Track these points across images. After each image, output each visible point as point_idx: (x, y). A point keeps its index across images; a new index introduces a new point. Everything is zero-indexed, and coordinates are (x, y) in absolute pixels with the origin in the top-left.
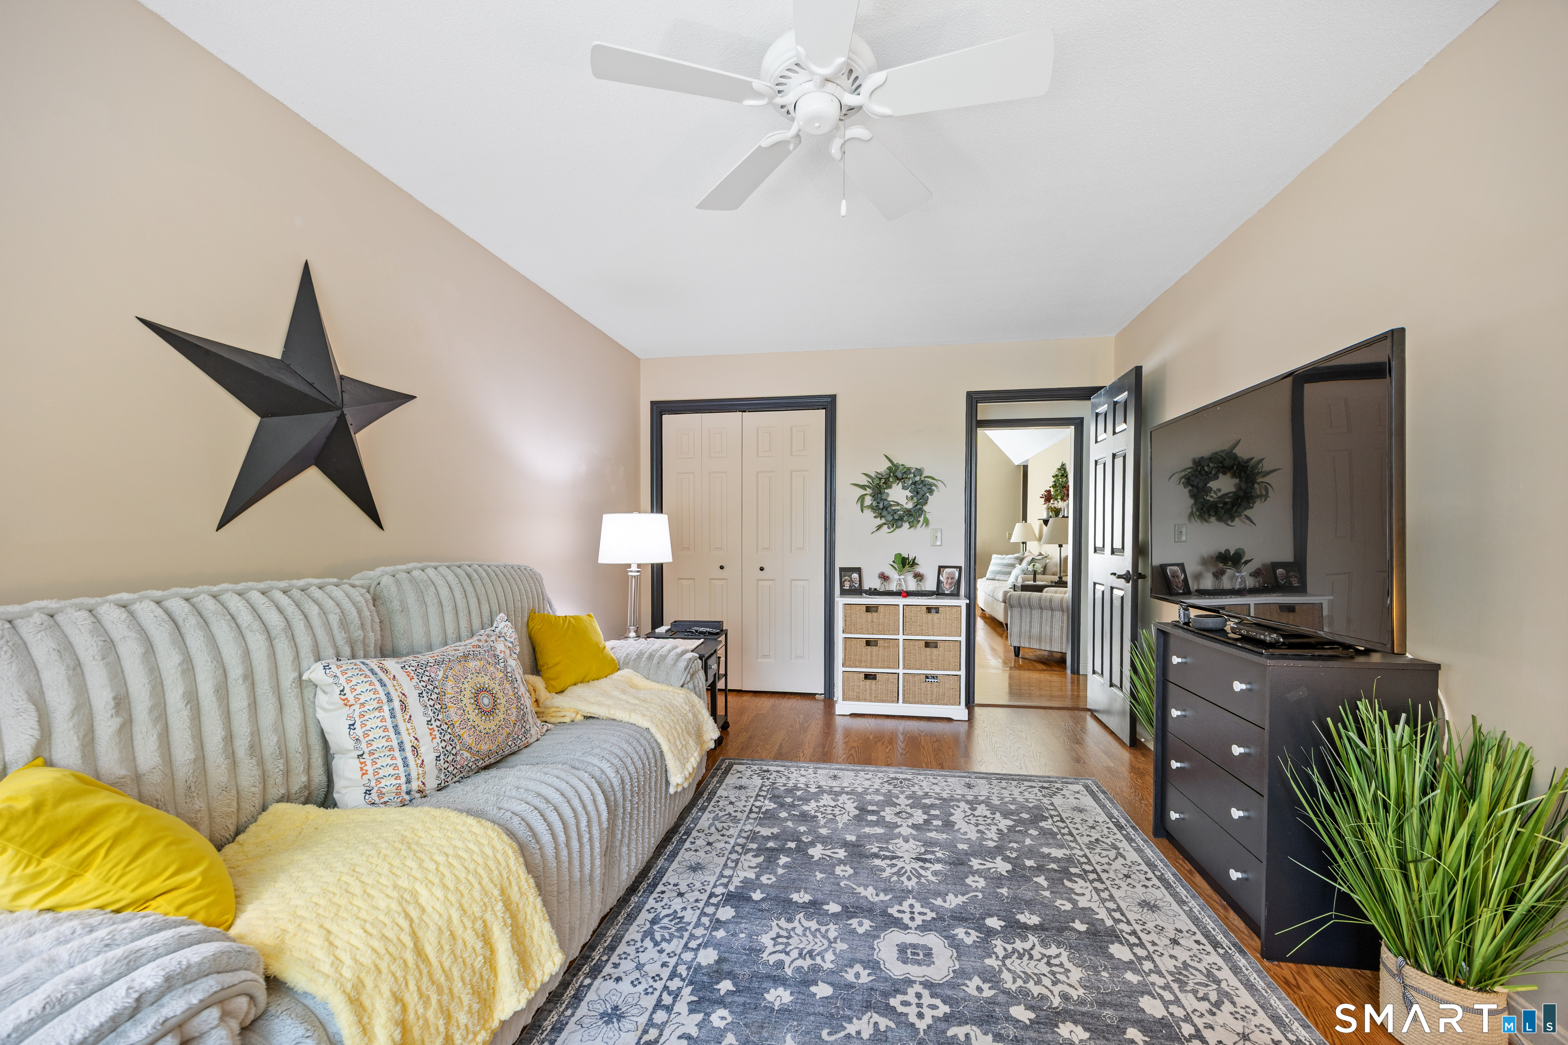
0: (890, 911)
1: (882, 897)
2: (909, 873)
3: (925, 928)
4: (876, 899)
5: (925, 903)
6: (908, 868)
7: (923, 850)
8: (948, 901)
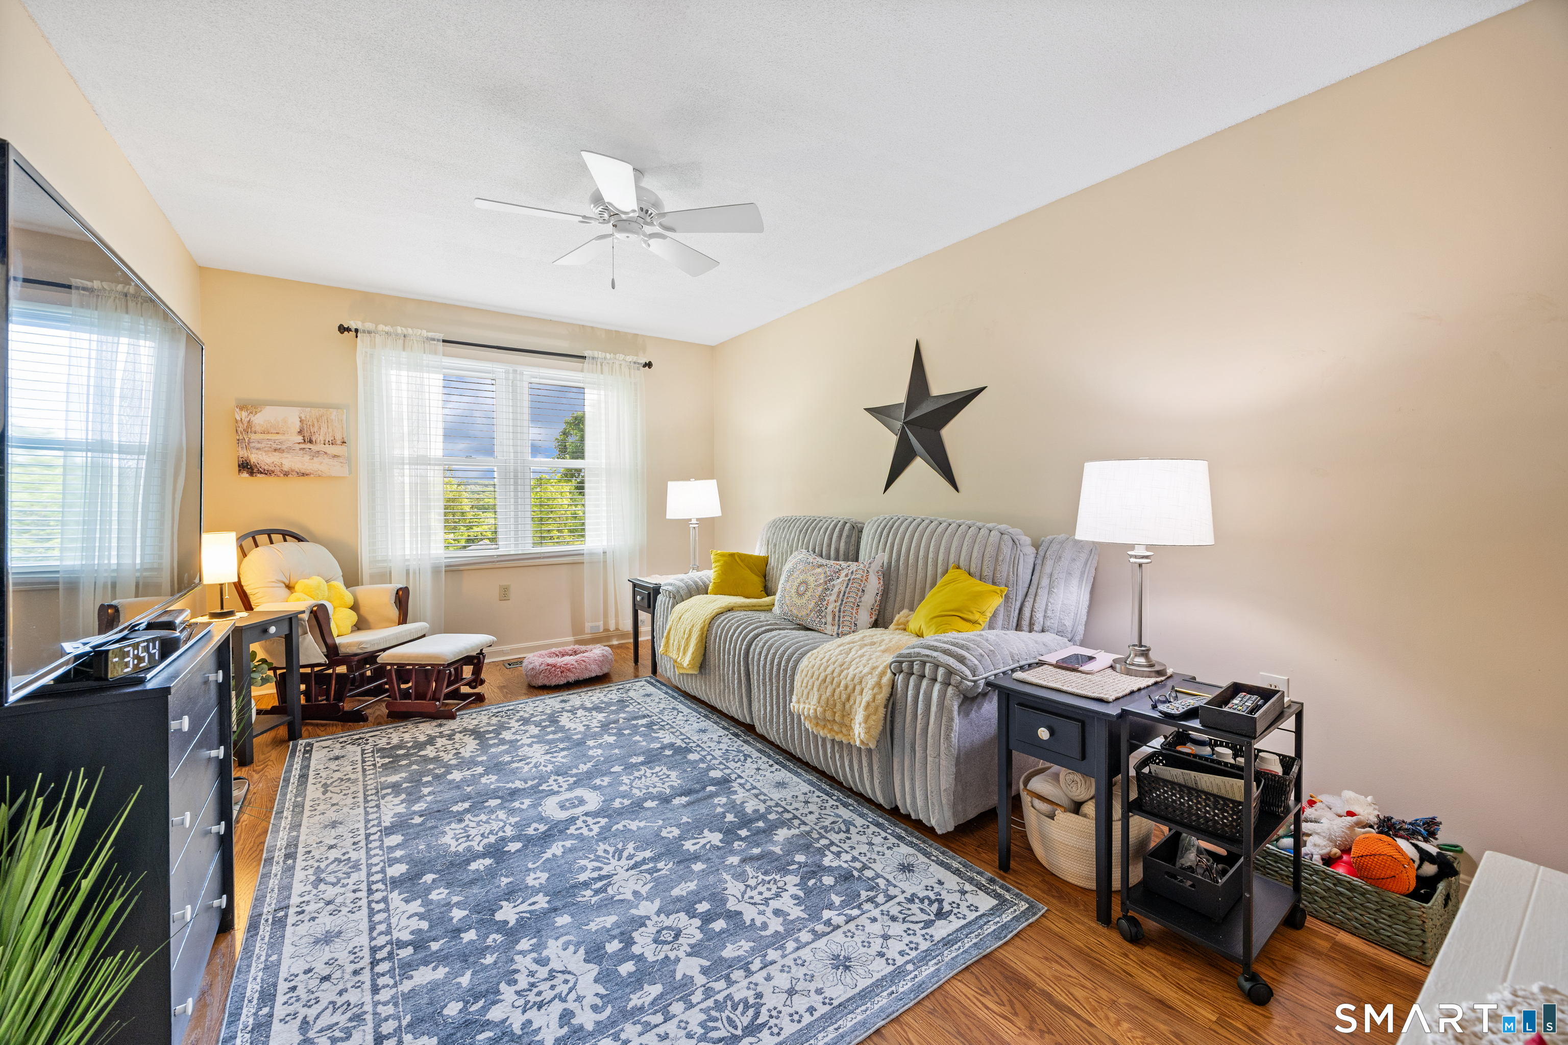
0: (606, 820)
1: (620, 826)
2: (610, 856)
3: (573, 820)
4: (623, 823)
5: (581, 838)
6: (614, 862)
7: (609, 890)
8: (560, 848)
